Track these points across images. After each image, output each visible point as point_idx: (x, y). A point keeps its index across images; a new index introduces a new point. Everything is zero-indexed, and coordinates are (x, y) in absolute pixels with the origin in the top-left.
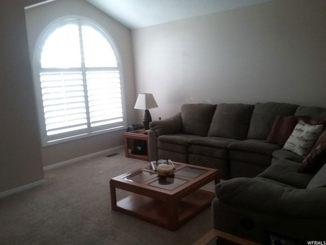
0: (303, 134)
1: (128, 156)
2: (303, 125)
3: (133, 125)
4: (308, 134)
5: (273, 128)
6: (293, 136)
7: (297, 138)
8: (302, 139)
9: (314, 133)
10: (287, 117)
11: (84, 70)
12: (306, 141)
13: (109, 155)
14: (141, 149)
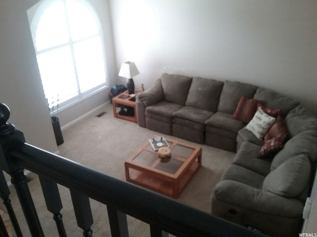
0: (261, 123)
1: (116, 116)
2: (262, 114)
3: (117, 86)
4: (265, 123)
5: (238, 106)
6: (253, 122)
7: (257, 124)
8: (260, 126)
9: (269, 124)
10: (249, 99)
11: (71, 43)
12: (263, 128)
13: (98, 114)
14: (128, 111)
